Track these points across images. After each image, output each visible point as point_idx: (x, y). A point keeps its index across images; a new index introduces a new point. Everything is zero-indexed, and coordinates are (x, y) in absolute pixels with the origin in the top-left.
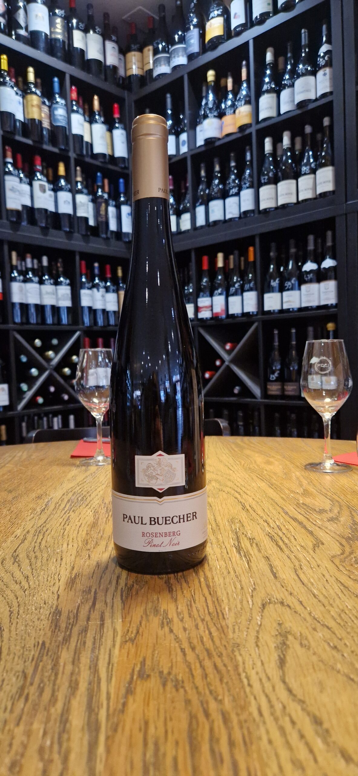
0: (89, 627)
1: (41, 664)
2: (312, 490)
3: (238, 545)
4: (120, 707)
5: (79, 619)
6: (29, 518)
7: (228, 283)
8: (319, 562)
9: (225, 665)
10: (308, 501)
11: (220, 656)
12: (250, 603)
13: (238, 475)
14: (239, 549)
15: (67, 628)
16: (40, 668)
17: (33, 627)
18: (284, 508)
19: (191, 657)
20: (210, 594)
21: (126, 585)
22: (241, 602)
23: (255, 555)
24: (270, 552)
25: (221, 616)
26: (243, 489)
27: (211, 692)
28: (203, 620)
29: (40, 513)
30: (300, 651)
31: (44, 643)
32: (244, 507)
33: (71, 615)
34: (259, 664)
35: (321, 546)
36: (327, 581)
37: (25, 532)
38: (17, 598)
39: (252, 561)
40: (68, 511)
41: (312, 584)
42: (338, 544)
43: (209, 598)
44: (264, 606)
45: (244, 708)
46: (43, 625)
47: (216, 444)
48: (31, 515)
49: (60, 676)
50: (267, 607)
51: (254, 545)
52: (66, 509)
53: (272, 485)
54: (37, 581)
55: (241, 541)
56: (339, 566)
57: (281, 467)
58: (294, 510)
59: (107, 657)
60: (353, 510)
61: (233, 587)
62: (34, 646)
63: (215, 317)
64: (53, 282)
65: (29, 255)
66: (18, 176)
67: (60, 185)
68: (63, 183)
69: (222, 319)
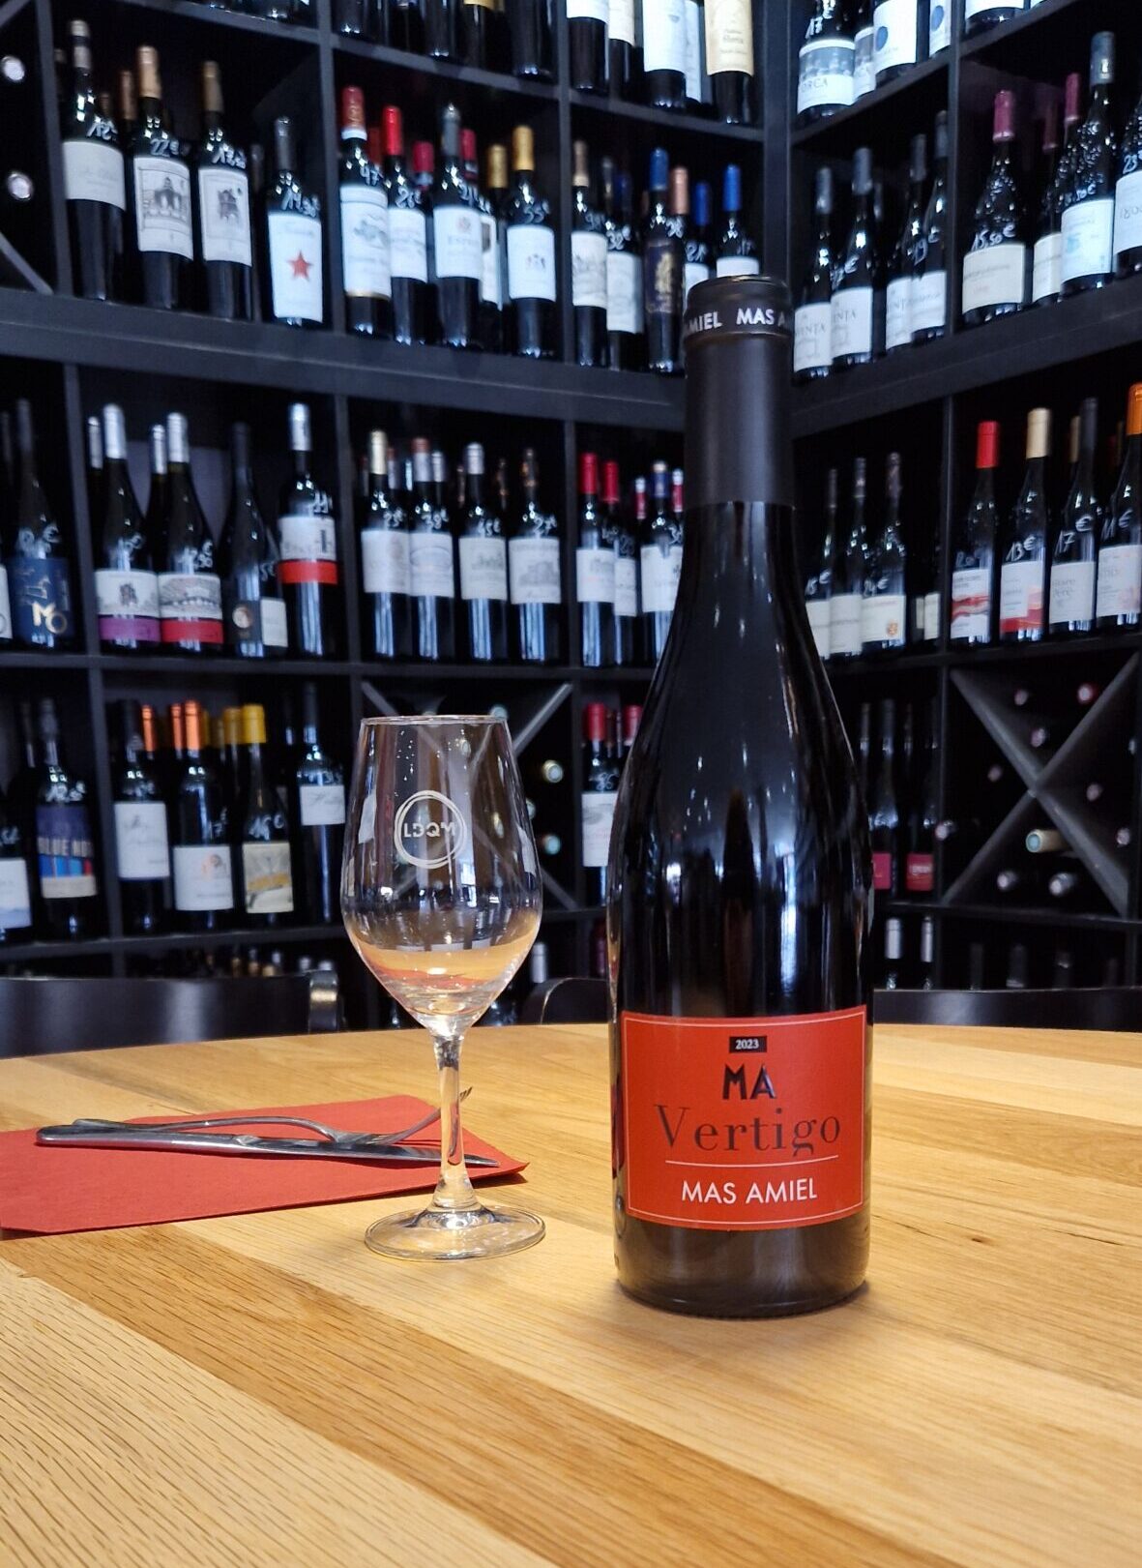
63: (1007, 633)
64: (500, 526)
65: (420, 442)
66: (380, 184)
67: (517, 206)
68: (528, 198)
69: (1027, 640)
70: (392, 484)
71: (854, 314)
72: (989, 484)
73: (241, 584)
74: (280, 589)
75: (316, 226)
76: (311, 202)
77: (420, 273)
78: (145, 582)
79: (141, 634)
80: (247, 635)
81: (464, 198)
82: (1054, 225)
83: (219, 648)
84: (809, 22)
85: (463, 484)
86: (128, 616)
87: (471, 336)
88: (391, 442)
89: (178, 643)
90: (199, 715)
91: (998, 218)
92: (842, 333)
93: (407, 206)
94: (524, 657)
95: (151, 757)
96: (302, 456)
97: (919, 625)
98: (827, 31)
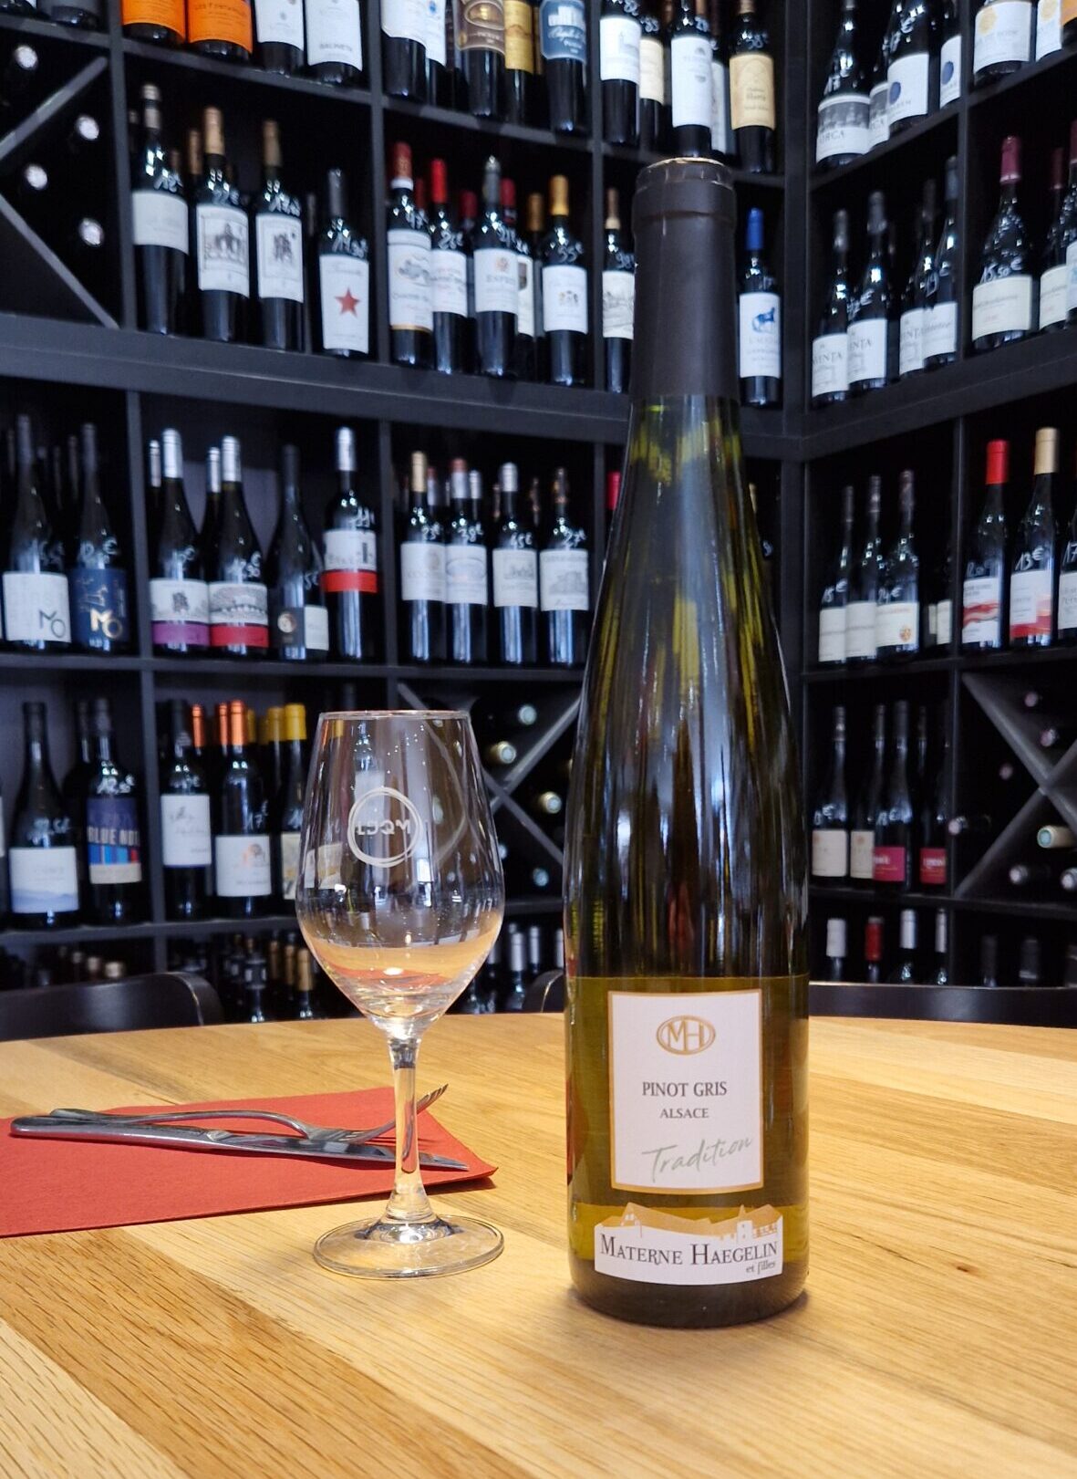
63: (1017, 639)
64: (532, 539)
65: (459, 463)
66: (425, 229)
67: (552, 246)
68: (562, 240)
69: (1037, 645)
70: (431, 501)
71: (869, 342)
72: (998, 498)
73: (286, 593)
74: (323, 599)
75: (364, 267)
76: (360, 245)
77: (461, 310)
78: (196, 592)
79: (192, 638)
80: (290, 639)
81: (502, 239)
82: (1059, 258)
83: (264, 652)
84: (827, 80)
85: (498, 501)
86: (179, 622)
87: (508, 365)
88: (431, 462)
89: (226, 647)
90: (244, 713)
91: (1005, 253)
92: (858, 360)
93: (450, 248)
94: (553, 660)
95: (199, 753)
96: (348, 476)
97: (932, 630)
98: (845, 87)
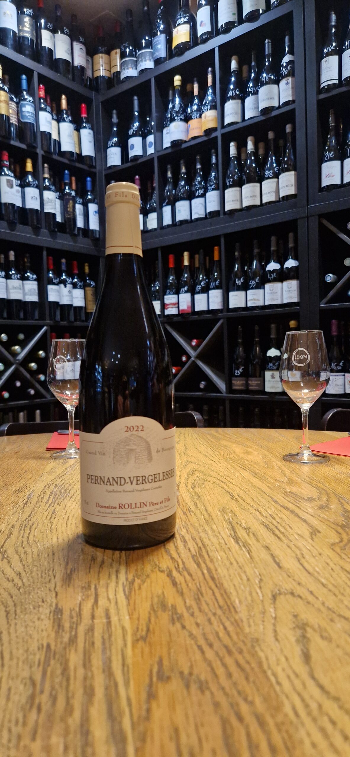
0: (96, 626)
1: (49, 670)
2: (296, 478)
3: (235, 535)
4: (144, 713)
5: (82, 616)
6: (12, 512)
7: (194, 281)
8: (321, 551)
9: (248, 662)
10: (294, 489)
11: (241, 652)
12: (260, 594)
13: (220, 465)
14: (237, 539)
15: (71, 628)
16: (49, 673)
17: (34, 628)
18: (273, 497)
19: (210, 654)
20: (216, 586)
21: (127, 579)
22: (251, 594)
23: (253, 544)
24: (268, 541)
25: (232, 610)
26: (228, 478)
27: (239, 693)
28: (215, 614)
29: (22, 506)
30: (323, 644)
31: (48, 646)
32: (232, 497)
33: (74, 614)
34: (283, 659)
35: (318, 534)
36: (332, 569)
37: (9, 527)
38: (12, 597)
39: (252, 551)
40: (52, 504)
41: (318, 573)
42: (335, 532)
43: (216, 591)
44: (274, 597)
45: (278, 708)
46: (45, 625)
47: (192, 435)
48: (13, 508)
49: (72, 681)
50: (278, 598)
51: (251, 535)
52: (50, 502)
53: (256, 474)
54: (30, 578)
55: (237, 531)
56: (340, 553)
57: (260, 456)
58: (283, 499)
59: (120, 657)
60: (341, 497)
61: (239, 579)
62: (39, 649)
63: (182, 313)
64: (20, 277)
67: (27, 181)
68: (31, 179)
72: (174, 272)
85: (9, 262)
